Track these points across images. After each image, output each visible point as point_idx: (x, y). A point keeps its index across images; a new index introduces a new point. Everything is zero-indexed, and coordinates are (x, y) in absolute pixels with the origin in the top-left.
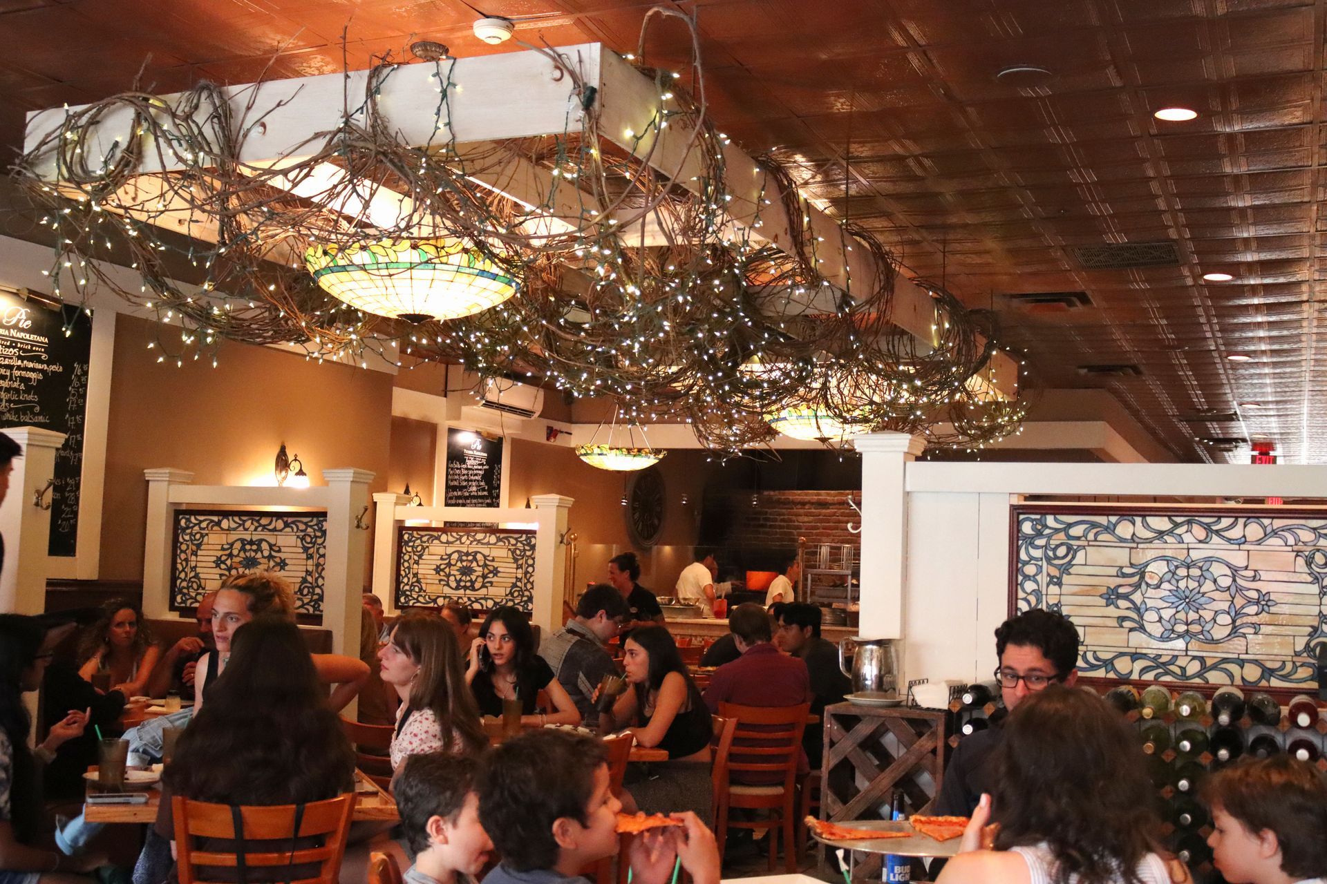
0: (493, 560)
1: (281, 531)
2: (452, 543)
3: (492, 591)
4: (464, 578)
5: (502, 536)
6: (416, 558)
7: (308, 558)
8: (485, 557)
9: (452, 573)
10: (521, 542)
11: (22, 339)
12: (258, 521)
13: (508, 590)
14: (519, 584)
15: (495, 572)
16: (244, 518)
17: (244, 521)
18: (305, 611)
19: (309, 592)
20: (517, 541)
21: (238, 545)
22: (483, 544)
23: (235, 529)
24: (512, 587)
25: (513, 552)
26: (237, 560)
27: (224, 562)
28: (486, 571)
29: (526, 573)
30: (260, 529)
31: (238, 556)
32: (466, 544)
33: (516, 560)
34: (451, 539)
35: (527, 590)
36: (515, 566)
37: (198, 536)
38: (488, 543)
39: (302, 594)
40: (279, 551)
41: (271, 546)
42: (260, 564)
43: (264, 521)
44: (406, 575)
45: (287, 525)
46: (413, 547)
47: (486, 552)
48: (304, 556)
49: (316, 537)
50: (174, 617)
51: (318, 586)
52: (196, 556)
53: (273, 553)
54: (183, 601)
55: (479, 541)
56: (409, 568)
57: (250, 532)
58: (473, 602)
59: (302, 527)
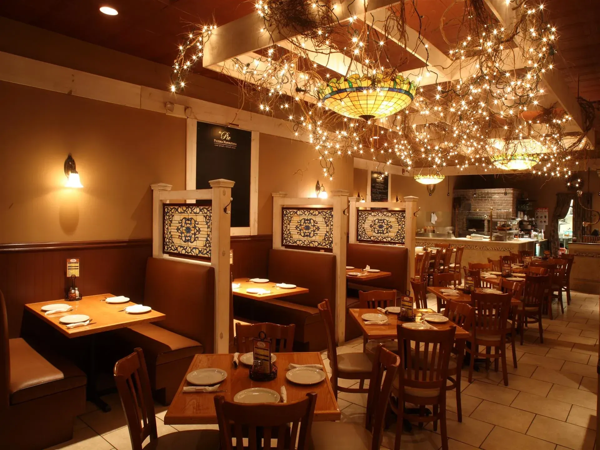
0: (390, 222)
1: (317, 215)
2: (375, 216)
3: (390, 234)
4: (380, 229)
5: (393, 213)
6: (364, 222)
7: (327, 226)
8: (387, 221)
9: (376, 227)
10: (400, 215)
11: (228, 144)
12: (309, 212)
13: (396, 234)
14: (399, 232)
15: (391, 227)
16: (305, 210)
17: (305, 212)
18: (327, 247)
19: (328, 240)
20: (399, 215)
21: (303, 221)
22: (386, 216)
23: (302, 215)
24: (397, 233)
25: (397, 219)
26: (303, 227)
27: (298, 228)
28: (388, 227)
29: (402, 227)
30: (310, 214)
31: (303, 225)
32: (380, 216)
33: (398, 222)
34: (375, 214)
35: (402, 234)
36: (398, 224)
37: (290, 218)
38: (388, 216)
39: (325, 240)
40: (317, 223)
41: (314, 221)
42: (310, 228)
43: (311, 211)
44: (360, 228)
45: (319, 213)
46: (362, 217)
47: (387, 219)
48: (326, 225)
49: (330, 218)
50: (283, 248)
51: (331, 237)
52: (289, 225)
53: (315, 224)
54: (286, 243)
55: (385, 215)
56: (361, 225)
57: (307, 216)
58: (383, 238)
59: (325, 214)
